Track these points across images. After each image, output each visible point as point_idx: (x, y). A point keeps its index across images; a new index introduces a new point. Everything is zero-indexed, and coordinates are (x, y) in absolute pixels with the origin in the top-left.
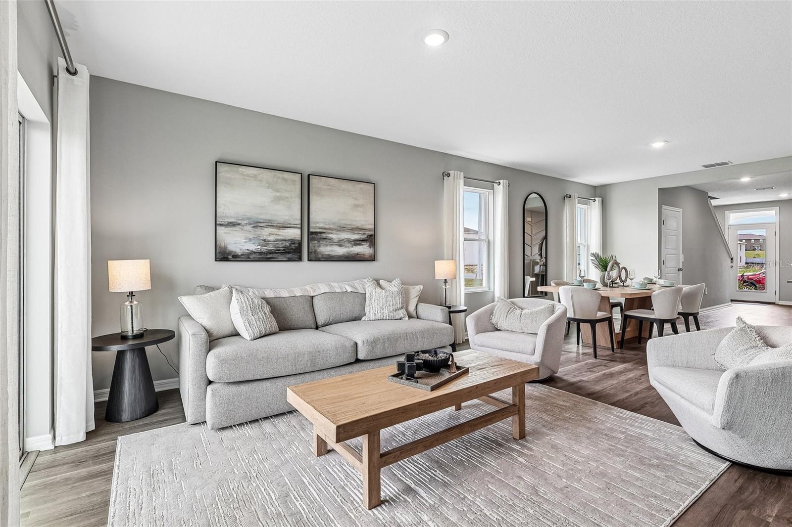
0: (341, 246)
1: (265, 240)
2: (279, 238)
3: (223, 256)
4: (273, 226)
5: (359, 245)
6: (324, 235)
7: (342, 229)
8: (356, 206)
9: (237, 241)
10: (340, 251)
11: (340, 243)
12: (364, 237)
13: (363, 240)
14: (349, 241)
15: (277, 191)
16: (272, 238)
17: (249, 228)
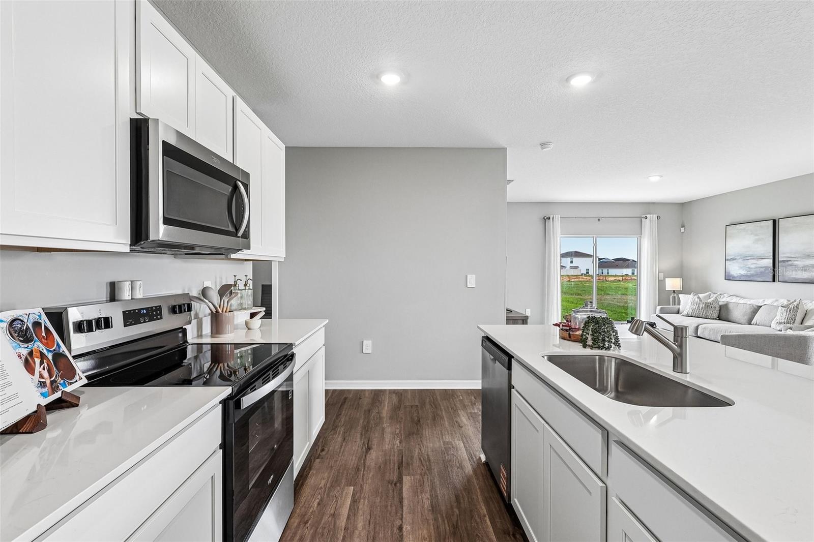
1: (749, 268)
4: (754, 259)
9: (736, 269)
15: (756, 235)
16: (753, 266)
17: (740, 261)
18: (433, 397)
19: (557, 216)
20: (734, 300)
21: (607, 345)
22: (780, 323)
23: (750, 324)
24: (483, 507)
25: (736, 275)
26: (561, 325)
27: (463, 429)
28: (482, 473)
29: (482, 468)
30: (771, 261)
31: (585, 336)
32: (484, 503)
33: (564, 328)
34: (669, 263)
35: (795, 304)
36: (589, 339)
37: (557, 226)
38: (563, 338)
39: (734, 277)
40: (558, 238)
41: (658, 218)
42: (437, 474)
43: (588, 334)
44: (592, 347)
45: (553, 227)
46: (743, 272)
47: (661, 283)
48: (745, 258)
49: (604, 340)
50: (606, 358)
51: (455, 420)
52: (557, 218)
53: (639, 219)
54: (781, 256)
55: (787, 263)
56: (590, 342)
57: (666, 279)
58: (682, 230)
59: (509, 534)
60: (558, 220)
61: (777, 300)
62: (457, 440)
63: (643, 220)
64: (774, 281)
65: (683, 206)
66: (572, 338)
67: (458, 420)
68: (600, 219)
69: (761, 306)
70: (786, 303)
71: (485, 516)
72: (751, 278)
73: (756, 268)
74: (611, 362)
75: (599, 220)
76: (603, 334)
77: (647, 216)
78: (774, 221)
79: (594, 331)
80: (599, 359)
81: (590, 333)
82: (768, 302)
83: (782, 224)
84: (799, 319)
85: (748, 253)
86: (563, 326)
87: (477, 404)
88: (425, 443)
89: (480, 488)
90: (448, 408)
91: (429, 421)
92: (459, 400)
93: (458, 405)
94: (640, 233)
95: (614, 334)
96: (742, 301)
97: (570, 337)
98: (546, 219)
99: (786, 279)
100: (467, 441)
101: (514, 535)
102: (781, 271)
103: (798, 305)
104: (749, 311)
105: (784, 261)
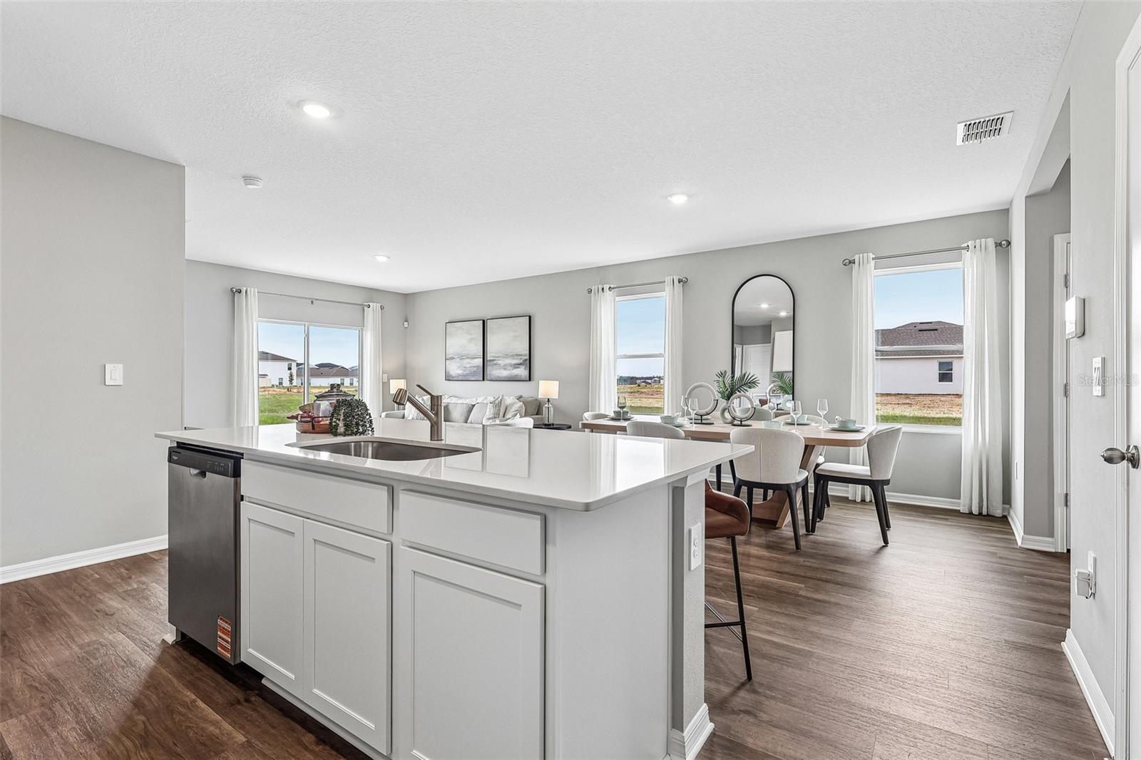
0: (505, 369)
1: (465, 367)
2: (472, 365)
3: (449, 378)
4: (468, 358)
5: (518, 368)
6: (495, 362)
7: (507, 356)
8: (516, 337)
9: (455, 370)
10: (505, 373)
11: (505, 368)
12: (521, 361)
13: (520, 364)
14: (511, 365)
15: (471, 334)
16: (468, 366)
17: (458, 360)
18: (26, 592)
19: (252, 289)
20: (454, 400)
21: (361, 430)
22: (489, 419)
23: (466, 422)
24: (189, 693)
25: (454, 375)
26: (299, 417)
27: (116, 616)
28: (173, 657)
29: (173, 652)
30: (482, 360)
31: (335, 422)
32: (188, 688)
33: (303, 420)
34: (393, 363)
35: (499, 399)
36: (340, 425)
37: (252, 304)
38: (304, 432)
39: (453, 377)
40: (255, 324)
41: (382, 308)
42: (80, 691)
43: (339, 420)
44: (345, 435)
45: (247, 305)
46: (460, 372)
47: (386, 385)
48: (462, 357)
49: (357, 424)
50: (362, 443)
51: (94, 610)
52: (253, 292)
53: (359, 307)
54: (489, 357)
55: (492, 363)
56: (341, 429)
57: (391, 381)
58: (406, 323)
59: (239, 702)
60: (254, 296)
61: (486, 398)
62: (110, 633)
63: (366, 308)
64: (483, 380)
65: (407, 299)
66: (317, 429)
67: (101, 606)
68: (314, 301)
69: (474, 405)
70: (492, 400)
71: (194, 701)
72: (467, 378)
73: (471, 367)
74: (368, 446)
75: (312, 302)
76: (356, 417)
77: (370, 304)
78: (484, 321)
79: (346, 416)
80: (355, 446)
81: (342, 418)
82: (480, 400)
83: (490, 324)
84: (501, 414)
85: (464, 352)
86: (301, 417)
87: (133, 577)
88: (33, 661)
89: (175, 676)
90: (72, 598)
91: (31, 629)
92: (93, 581)
93: (93, 587)
94: (361, 325)
95: (368, 417)
96: (460, 401)
97: (313, 428)
98: (235, 292)
99: (493, 378)
100: (131, 629)
101: (247, 700)
102: (489, 370)
103: (501, 400)
104: (465, 410)
105: (491, 360)
